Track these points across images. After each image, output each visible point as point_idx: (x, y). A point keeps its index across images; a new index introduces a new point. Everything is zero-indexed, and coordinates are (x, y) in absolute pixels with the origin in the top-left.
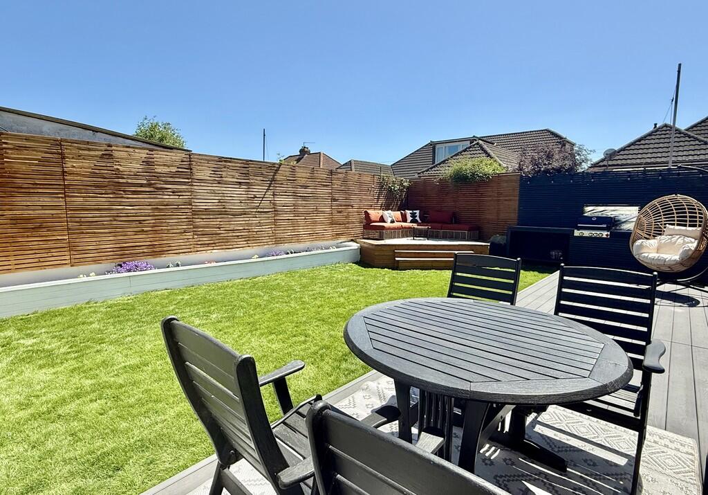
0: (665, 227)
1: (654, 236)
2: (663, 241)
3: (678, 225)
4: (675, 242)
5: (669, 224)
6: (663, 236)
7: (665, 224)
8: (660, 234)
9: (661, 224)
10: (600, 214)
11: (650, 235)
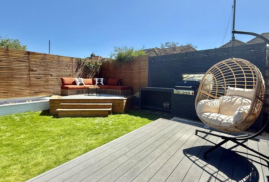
0: (227, 89)
1: (218, 96)
2: (224, 101)
3: (238, 87)
4: (234, 102)
5: (231, 86)
6: (225, 97)
7: (227, 86)
8: (223, 95)
9: (224, 86)
10: (191, 80)
11: (215, 95)
